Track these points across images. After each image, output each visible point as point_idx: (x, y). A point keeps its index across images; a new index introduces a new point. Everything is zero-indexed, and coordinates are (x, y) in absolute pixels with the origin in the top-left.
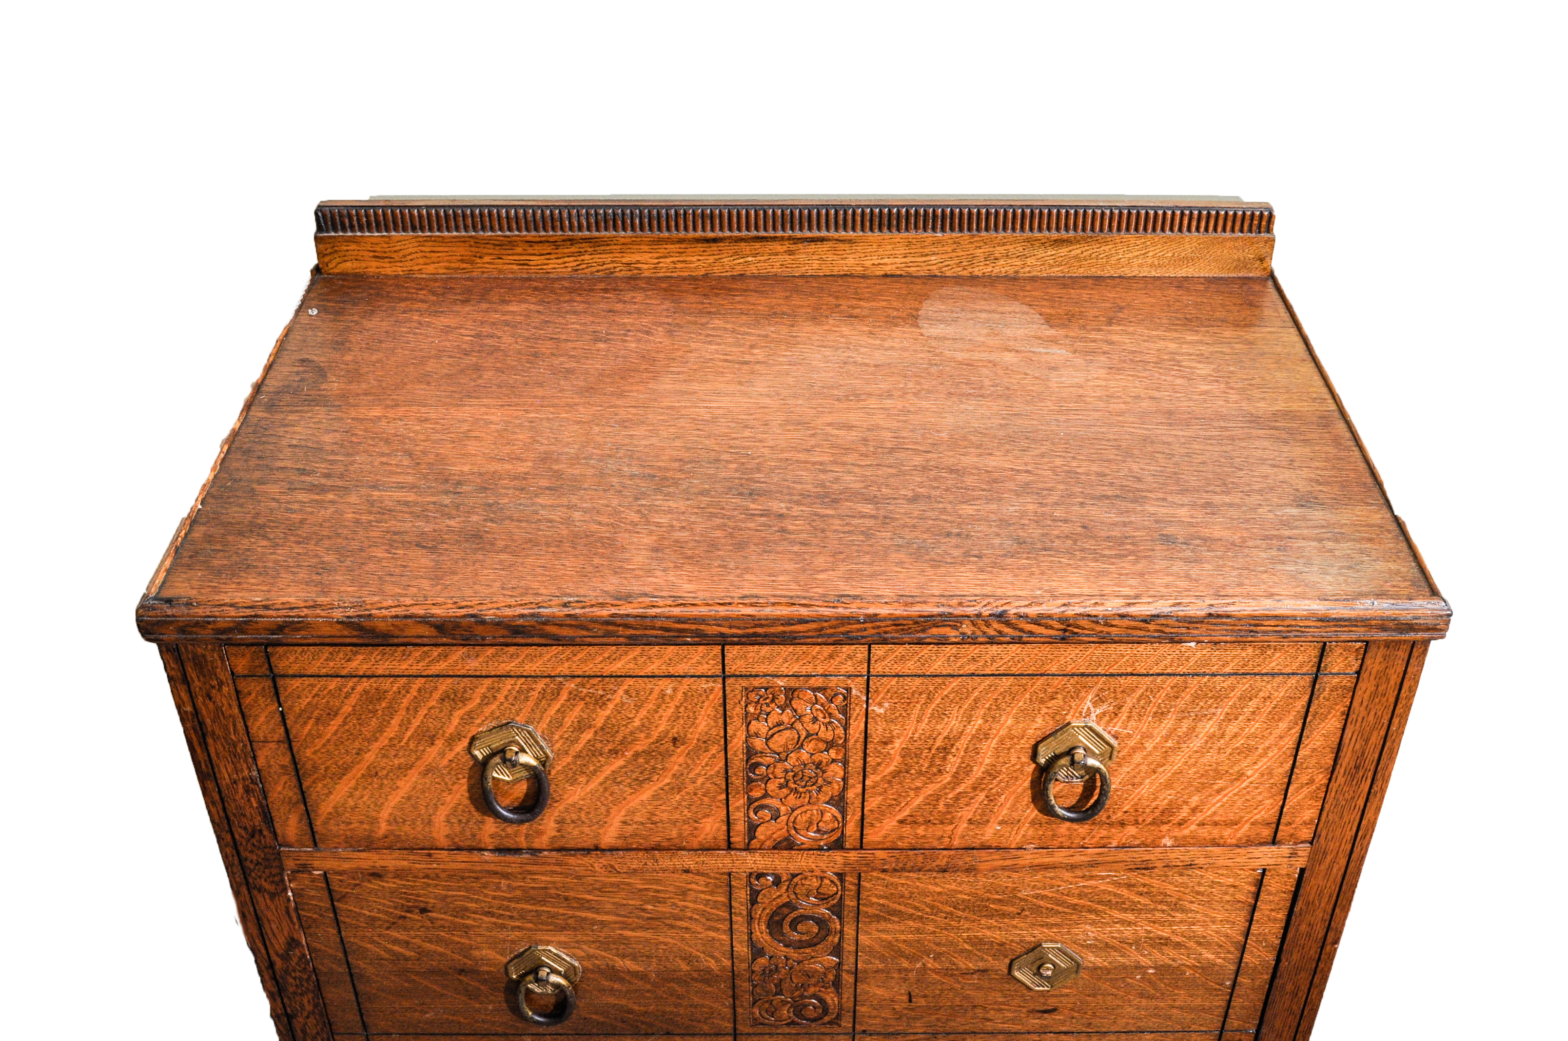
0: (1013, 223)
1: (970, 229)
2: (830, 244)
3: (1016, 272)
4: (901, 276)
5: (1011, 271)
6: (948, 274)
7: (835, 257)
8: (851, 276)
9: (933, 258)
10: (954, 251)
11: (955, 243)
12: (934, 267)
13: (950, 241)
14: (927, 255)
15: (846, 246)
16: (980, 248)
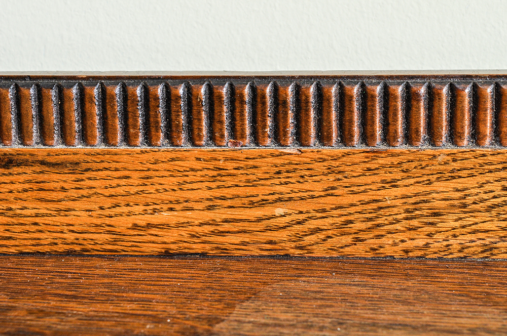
0: (475, 122)
1: (366, 138)
2: (28, 173)
3: (488, 249)
4: (204, 255)
5: (474, 244)
6: (319, 251)
7: (43, 208)
8: (83, 254)
9: (279, 211)
10: (329, 192)
11: (330, 171)
12: (283, 235)
13: (319, 167)
14: (263, 203)
15: (67, 179)
16: (393, 184)
